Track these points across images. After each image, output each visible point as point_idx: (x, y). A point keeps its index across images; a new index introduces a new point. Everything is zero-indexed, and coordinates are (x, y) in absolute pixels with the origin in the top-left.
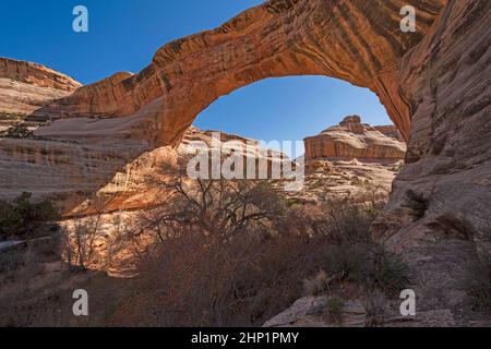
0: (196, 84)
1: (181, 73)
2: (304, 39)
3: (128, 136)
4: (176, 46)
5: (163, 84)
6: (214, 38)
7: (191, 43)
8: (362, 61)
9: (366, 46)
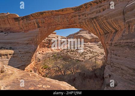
0: (50, 28)
1: (44, 23)
2: (84, 24)
3: (27, 44)
4: (42, 13)
5: (36, 25)
6: (55, 13)
7: (47, 13)
8: (97, 32)
9: (98, 30)
